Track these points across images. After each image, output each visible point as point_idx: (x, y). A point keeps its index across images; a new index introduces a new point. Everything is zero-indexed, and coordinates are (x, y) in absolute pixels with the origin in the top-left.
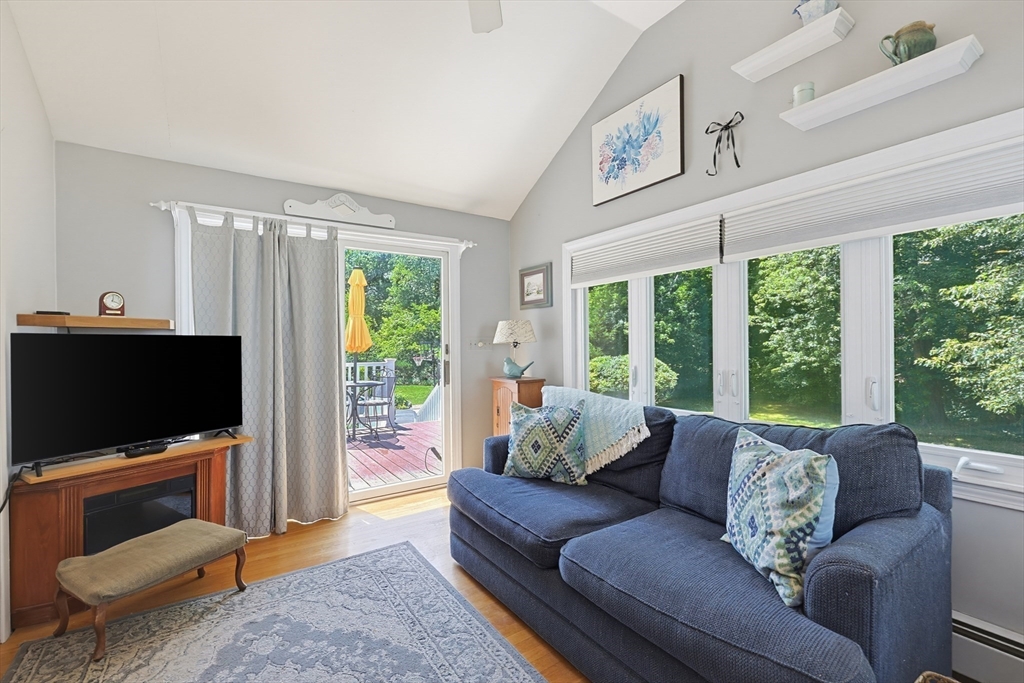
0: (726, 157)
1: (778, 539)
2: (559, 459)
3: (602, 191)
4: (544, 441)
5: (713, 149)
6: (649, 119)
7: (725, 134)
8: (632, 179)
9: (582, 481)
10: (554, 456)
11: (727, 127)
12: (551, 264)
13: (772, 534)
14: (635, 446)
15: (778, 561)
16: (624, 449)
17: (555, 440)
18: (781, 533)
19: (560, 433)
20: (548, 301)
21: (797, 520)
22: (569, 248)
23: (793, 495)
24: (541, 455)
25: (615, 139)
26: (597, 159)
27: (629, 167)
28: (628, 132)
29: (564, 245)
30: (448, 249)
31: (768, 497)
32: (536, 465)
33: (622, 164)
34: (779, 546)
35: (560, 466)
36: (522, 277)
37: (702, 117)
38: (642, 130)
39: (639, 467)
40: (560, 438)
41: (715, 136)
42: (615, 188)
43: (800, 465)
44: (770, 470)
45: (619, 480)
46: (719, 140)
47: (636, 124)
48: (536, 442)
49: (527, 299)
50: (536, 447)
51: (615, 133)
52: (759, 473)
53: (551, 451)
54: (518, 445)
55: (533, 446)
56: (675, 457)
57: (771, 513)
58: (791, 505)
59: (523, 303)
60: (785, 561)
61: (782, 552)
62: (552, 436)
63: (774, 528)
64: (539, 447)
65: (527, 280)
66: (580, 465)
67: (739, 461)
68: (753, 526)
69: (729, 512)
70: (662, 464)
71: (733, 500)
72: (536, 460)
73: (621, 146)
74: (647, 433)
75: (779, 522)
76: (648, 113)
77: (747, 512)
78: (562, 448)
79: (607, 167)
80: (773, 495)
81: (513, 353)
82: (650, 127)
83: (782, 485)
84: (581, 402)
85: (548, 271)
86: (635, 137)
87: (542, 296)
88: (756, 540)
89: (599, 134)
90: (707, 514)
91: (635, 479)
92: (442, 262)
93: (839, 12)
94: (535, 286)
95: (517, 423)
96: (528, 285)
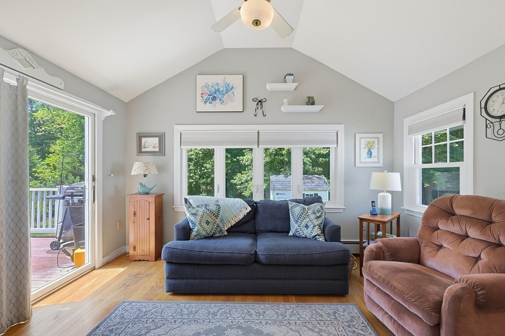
0: (260, 111)
1: (317, 227)
2: (218, 226)
3: (201, 107)
4: (210, 220)
5: (255, 106)
6: (228, 85)
7: (259, 103)
8: (218, 106)
9: (226, 233)
10: (216, 225)
11: (260, 101)
12: (165, 134)
13: (315, 226)
14: (246, 214)
15: (319, 232)
16: (241, 216)
17: (215, 218)
18: (318, 225)
19: (216, 215)
20: (161, 151)
22: (178, 129)
23: (318, 215)
24: (210, 226)
25: (210, 86)
26: (199, 92)
27: (218, 101)
28: (218, 86)
29: (175, 126)
30: (96, 112)
31: (311, 217)
32: (209, 231)
33: (214, 99)
34: (318, 228)
35: (219, 229)
36: (140, 137)
38: (225, 88)
39: (247, 222)
40: (217, 217)
41: (256, 102)
42: (209, 107)
43: (319, 207)
44: (309, 210)
45: (240, 229)
46: (258, 104)
47: (222, 85)
48: (207, 220)
49: (143, 150)
50: (208, 223)
51: (211, 84)
52: (306, 212)
53: (215, 223)
54: (199, 224)
55: (206, 223)
56: (259, 218)
57: (314, 221)
58: (318, 218)
59: (140, 152)
60: (320, 231)
61: (319, 229)
62: (213, 217)
63: (316, 224)
64: (209, 222)
65: (144, 140)
66: (224, 227)
67: (296, 210)
68: (307, 226)
69: (294, 227)
70: (254, 219)
71: (296, 222)
72: (208, 228)
73: (213, 90)
74: (249, 209)
75: (317, 222)
76: (228, 82)
77: (304, 223)
78: (218, 221)
79: (205, 97)
80: (312, 217)
81: (144, 181)
82: (229, 89)
83: (314, 213)
84: (218, 201)
85: (161, 137)
86: (221, 90)
87: (157, 150)
88: (310, 229)
89: (202, 80)
90: (278, 230)
91: (246, 227)
92: (86, 119)
93: (297, 84)
94: (151, 144)
95: (193, 214)
96: (145, 142)
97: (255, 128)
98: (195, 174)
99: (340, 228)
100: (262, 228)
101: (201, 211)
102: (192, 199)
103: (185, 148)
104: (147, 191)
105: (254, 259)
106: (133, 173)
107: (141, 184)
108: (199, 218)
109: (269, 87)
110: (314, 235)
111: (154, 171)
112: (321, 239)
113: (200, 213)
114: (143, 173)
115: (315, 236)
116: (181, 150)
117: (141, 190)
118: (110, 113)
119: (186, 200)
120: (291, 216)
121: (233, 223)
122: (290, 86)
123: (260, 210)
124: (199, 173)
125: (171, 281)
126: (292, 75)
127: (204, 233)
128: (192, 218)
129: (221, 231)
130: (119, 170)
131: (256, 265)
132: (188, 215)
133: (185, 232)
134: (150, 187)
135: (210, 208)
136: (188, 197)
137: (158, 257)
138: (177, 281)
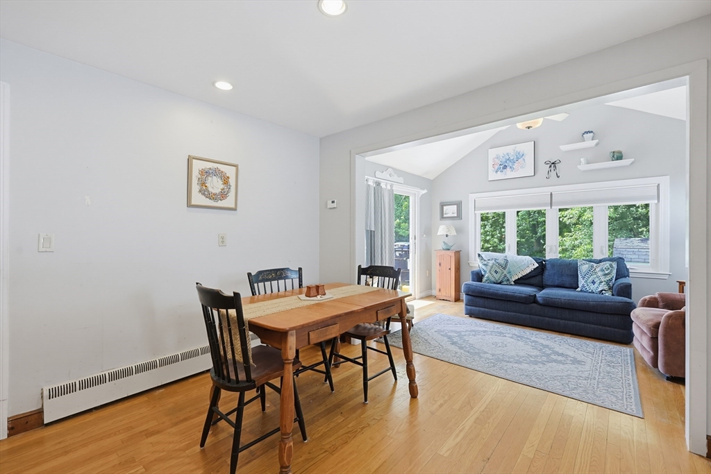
0: (553, 174)
1: (604, 283)
2: (505, 276)
3: (493, 176)
4: (498, 270)
5: (548, 169)
6: (519, 153)
7: (553, 165)
8: (509, 174)
9: (513, 283)
10: (503, 275)
11: (553, 163)
12: (461, 202)
14: (533, 270)
15: (605, 288)
16: (528, 271)
18: (605, 281)
20: (459, 216)
21: (608, 278)
22: (472, 197)
23: (607, 272)
24: (498, 275)
25: (501, 157)
26: (491, 163)
27: (508, 168)
28: (508, 156)
29: (470, 194)
30: (416, 193)
32: (497, 278)
33: (505, 167)
35: (506, 278)
36: (442, 205)
37: (542, 159)
38: (516, 157)
39: (534, 276)
40: (504, 268)
41: (549, 165)
42: (500, 176)
43: (608, 265)
46: (550, 166)
47: (512, 154)
48: (496, 270)
49: (445, 216)
50: (496, 272)
51: (501, 155)
52: (594, 269)
53: (502, 273)
54: (489, 272)
56: (546, 273)
57: (601, 278)
58: (606, 275)
59: (442, 217)
60: (607, 287)
61: (606, 285)
62: (501, 268)
63: (603, 281)
65: (445, 208)
66: (511, 278)
67: (584, 268)
68: (593, 282)
69: (581, 282)
70: (542, 275)
71: (583, 278)
72: (497, 277)
73: (504, 160)
74: (537, 265)
75: (603, 279)
76: (518, 151)
77: (590, 280)
78: (505, 272)
79: (496, 167)
80: (600, 274)
81: (446, 240)
82: (519, 156)
83: (602, 270)
84: (506, 257)
85: (459, 205)
86: (512, 158)
87: (456, 215)
88: (596, 285)
89: (493, 153)
90: (566, 286)
91: (534, 281)
92: (411, 198)
93: (597, 141)
94: (451, 211)
95: (485, 265)
96: (447, 210)
97: (548, 190)
98: (493, 236)
99: (631, 285)
100: (549, 283)
101: (491, 263)
102: (484, 254)
103: (479, 213)
104: (448, 248)
105: (533, 299)
106: (439, 234)
107: (444, 242)
108: (489, 268)
109: (564, 148)
110: (600, 289)
111: (454, 233)
112: (608, 294)
113: (490, 265)
114: (445, 234)
115: (602, 291)
116: (475, 214)
117: (445, 247)
118: (425, 191)
119: (479, 255)
120: (579, 275)
121: (520, 276)
122: (589, 143)
123: (548, 267)
124: (499, 235)
125: (469, 307)
126: (592, 132)
127: (493, 279)
128: (484, 267)
129: (508, 280)
130: (428, 231)
131: (535, 305)
132: (481, 265)
133: (478, 277)
134: (451, 245)
135: (498, 261)
136: (480, 253)
137: (457, 299)
138: (473, 308)
